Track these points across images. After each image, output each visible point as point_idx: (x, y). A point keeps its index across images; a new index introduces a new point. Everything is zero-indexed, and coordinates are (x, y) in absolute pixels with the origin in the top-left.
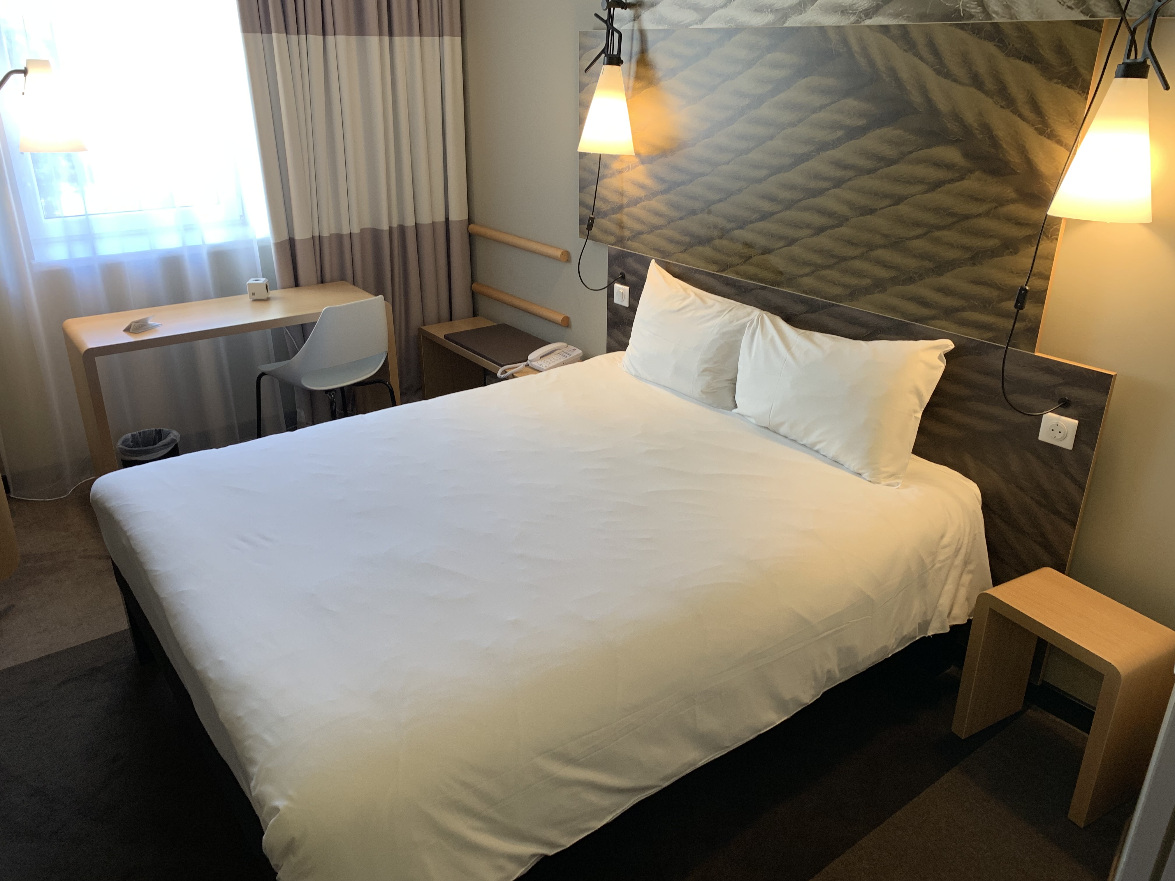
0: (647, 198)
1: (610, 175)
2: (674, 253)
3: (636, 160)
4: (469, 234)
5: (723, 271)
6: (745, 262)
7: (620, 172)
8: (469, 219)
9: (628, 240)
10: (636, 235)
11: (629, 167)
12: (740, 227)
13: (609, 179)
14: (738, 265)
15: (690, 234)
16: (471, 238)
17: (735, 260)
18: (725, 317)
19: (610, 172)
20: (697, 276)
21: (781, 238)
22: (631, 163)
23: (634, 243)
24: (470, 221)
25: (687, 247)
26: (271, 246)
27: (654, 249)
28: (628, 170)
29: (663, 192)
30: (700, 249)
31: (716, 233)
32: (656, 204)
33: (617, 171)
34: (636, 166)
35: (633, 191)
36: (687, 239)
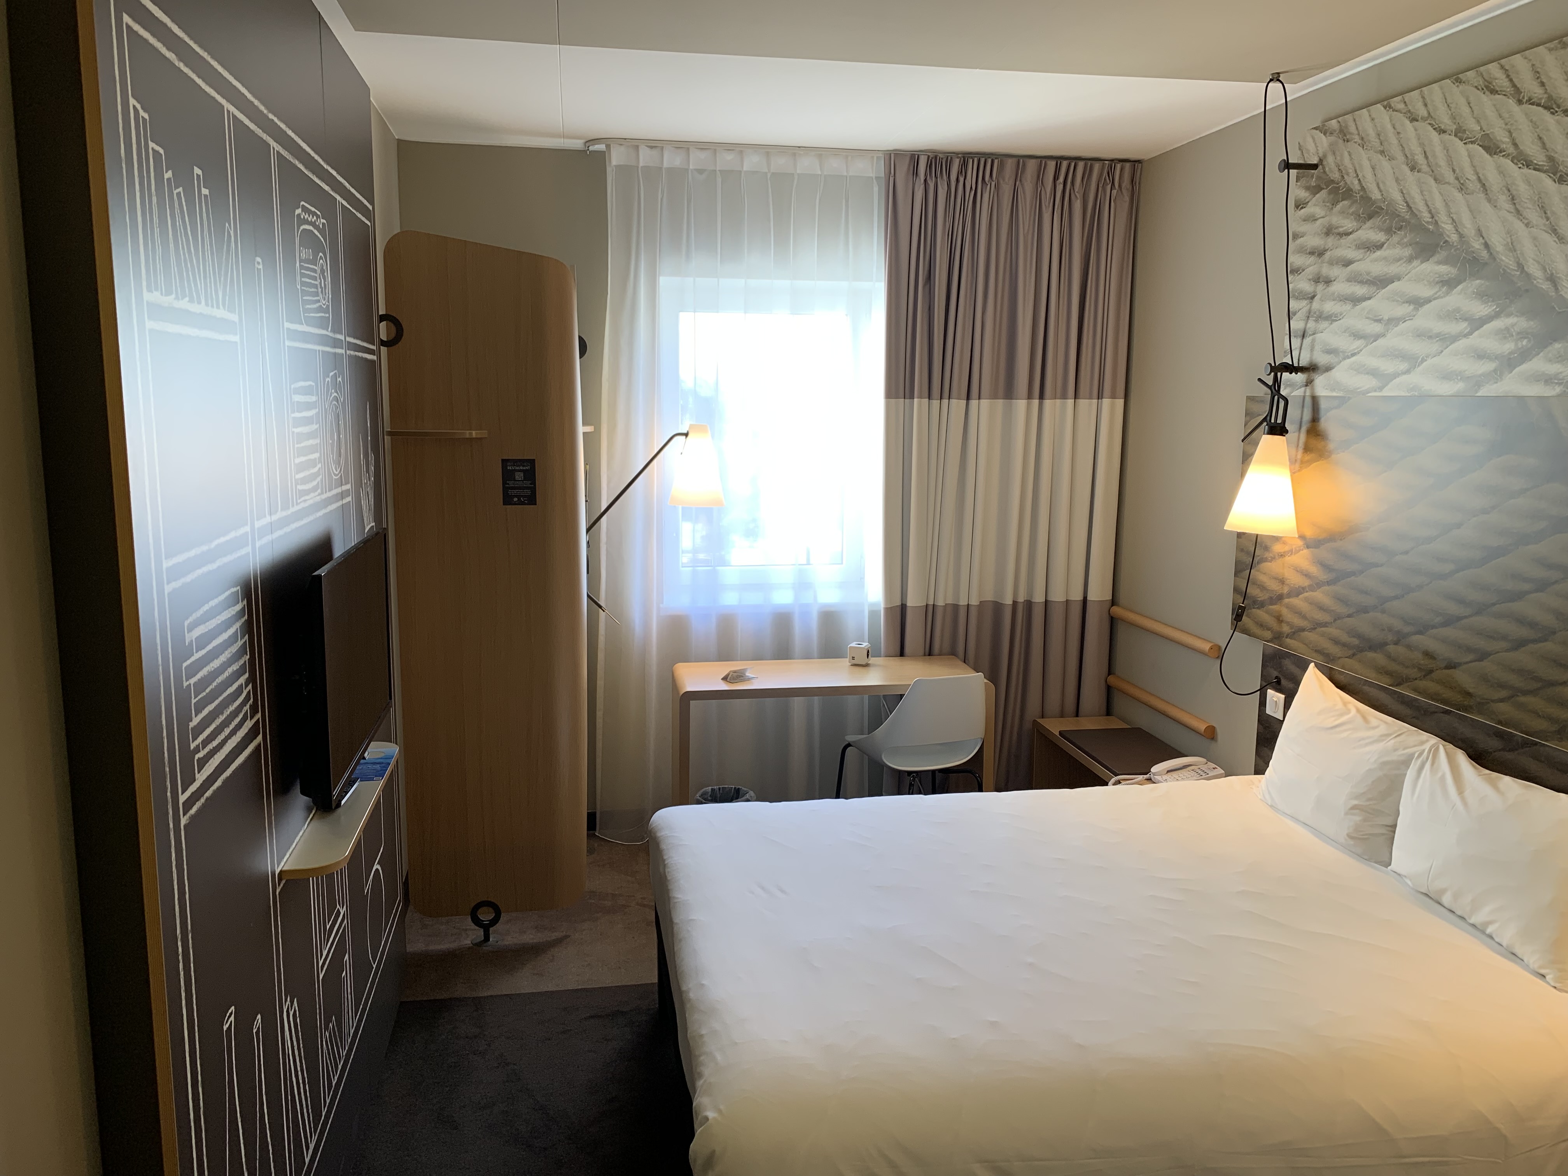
0: (1312, 588)
1: (1270, 559)
2: (1340, 658)
3: (1300, 543)
4: (1110, 618)
5: (1397, 685)
6: (1425, 676)
7: (1282, 556)
8: (1112, 599)
9: (1287, 638)
10: (1296, 632)
11: (1291, 551)
12: (1420, 633)
13: (1269, 564)
14: (1416, 679)
15: (1359, 636)
16: (1113, 622)
17: (1413, 673)
18: (1391, 743)
19: (1271, 555)
20: (1366, 688)
21: (1469, 650)
22: (1295, 546)
23: (1293, 641)
24: (1114, 602)
25: (1355, 652)
26: (880, 611)
27: (1316, 651)
28: (1291, 554)
29: (1328, 583)
30: (1371, 655)
31: (1390, 637)
32: (1319, 595)
33: (1278, 555)
34: (1299, 551)
35: (1296, 580)
36: (1356, 641)
